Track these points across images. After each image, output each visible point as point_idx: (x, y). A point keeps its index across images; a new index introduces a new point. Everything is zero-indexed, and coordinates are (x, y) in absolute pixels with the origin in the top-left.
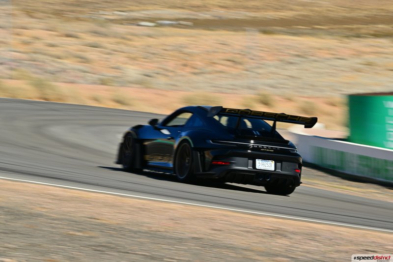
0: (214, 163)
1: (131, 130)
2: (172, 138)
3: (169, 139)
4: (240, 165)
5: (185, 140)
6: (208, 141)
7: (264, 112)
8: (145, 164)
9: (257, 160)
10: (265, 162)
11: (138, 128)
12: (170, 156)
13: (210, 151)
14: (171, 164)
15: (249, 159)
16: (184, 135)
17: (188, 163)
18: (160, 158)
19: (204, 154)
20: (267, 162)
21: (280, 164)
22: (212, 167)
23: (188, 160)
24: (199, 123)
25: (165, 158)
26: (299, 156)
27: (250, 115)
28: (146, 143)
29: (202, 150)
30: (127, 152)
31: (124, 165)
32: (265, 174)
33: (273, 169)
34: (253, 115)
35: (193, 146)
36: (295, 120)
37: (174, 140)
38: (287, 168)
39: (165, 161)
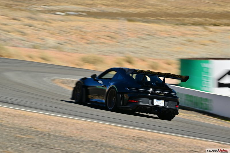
0: (129, 101)
1: (80, 80)
2: (105, 86)
3: (103, 86)
4: (144, 103)
5: (112, 87)
6: (126, 88)
7: (159, 73)
8: (88, 100)
9: (154, 100)
11: (84, 79)
12: (103, 96)
13: (127, 94)
14: (104, 101)
15: (149, 99)
16: (112, 84)
17: (114, 100)
18: (97, 97)
19: (124, 96)
21: (167, 102)
22: (128, 103)
24: (120, 78)
25: (100, 97)
26: (177, 97)
27: (151, 74)
28: (89, 88)
29: (122, 94)
31: (76, 100)
32: (159, 107)
33: (163, 105)
34: (152, 74)
35: (117, 91)
36: (176, 77)
37: (106, 87)
38: (171, 104)
39: (100, 99)
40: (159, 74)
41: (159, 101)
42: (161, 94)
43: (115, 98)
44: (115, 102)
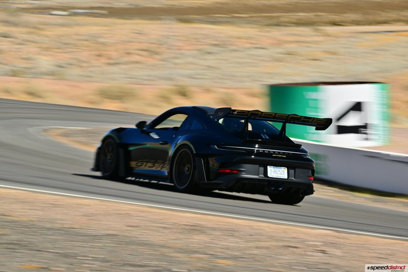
0: (220, 171)
1: (111, 133)
2: (166, 143)
3: (161, 144)
4: (249, 173)
5: (183, 145)
6: (212, 146)
7: (276, 114)
8: (130, 171)
9: (268, 167)
10: (277, 169)
11: (120, 131)
12: (163, 163)
13: (214, 158)
14: (166, 171)
15: (260, 166)
16: (181, 140)
17: (188, 171)
18: (149, 164)
19: (208, 161)
20: (279, 169)
21: (293, 171)
22: (218, 175)
24: (197, 125)
25: (156, 164)
26: (311, 161)
27: (260, 117)
28: (131, 148)
29: (206, 157)
31: (103, 173)
32: (278, 182)
33: (285, 176)
34: (264, 117)
35: (195, 152)
36: (308, 122)
37: (168, 145)
38: (301, 175)
39: (157, 168)
42: (281, 155)
43: (189, 166)
44: (190, 173)
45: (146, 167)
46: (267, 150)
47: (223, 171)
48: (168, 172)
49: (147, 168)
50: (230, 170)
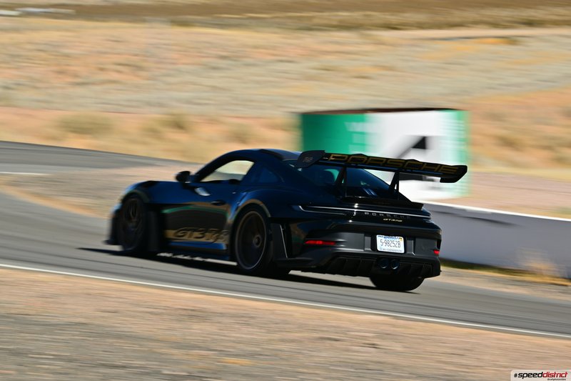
0: (308, 242)
1: (135, 189)
2: (222, 203)
3: (215, 204)
4: (348, 245)
5: (250, 207)
6: (295, 207)
7: (388, 159)
8: (165, 245)
9: (378, 236)
11: (149, 186)
13: (299, 223)
14: (223, 243)
15: (365, 235)
17: (257, 244)
18: (196, 234)
19: (290, 228)
20: (392, 240)
21: (412, 242)
22: (305, 249)
23: (258, 238)
25: (207, 234)
26: (436, 227)
27: (364, 164)
28: (166, 211)
29: (285, 223)
30: (131, 225)
31: (124, 247)
32: (391, 258)
33: (401, 250)
35: (269, 216)
36: (433, 170)
37: (226, 205)
38: (423, 248)
39: (208, 238)
40: (388, 162)
41: (390, 239)
42: (395, 219)
43: (259, 236)
44: (262, 246)
45: (192, 237)
46: (367, 212)
47: (311, 242)
48: (227, 245)
49: (192, 239)
50: (323, 241)
